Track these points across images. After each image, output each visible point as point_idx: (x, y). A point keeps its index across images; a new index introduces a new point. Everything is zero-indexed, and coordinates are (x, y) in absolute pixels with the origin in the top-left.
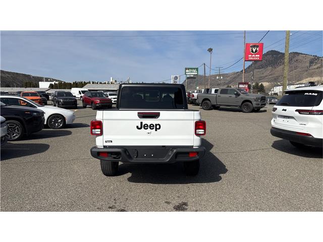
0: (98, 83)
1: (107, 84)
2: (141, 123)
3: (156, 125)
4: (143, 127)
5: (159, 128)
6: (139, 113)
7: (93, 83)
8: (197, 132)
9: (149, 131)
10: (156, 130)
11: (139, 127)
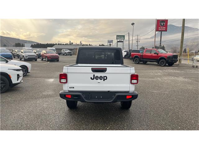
3: (104, 77)
4: (95, 78)
5: (106, 79)
6: (92, 68)
8: (132, 82)
9: (99, 80)
10: (104, 80)
11: (93, 78)
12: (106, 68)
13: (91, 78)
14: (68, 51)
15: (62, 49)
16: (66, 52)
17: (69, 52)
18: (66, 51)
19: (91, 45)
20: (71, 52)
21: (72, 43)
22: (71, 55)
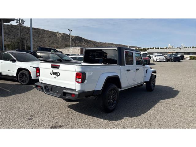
0: (159, 48)
2: (52, 71)
3: (58, 73)
5: (59, 75)
6: (52, 65)
7: (156, 48)
9: (55, 76)
13: (51, 73)
19: (195, 47)
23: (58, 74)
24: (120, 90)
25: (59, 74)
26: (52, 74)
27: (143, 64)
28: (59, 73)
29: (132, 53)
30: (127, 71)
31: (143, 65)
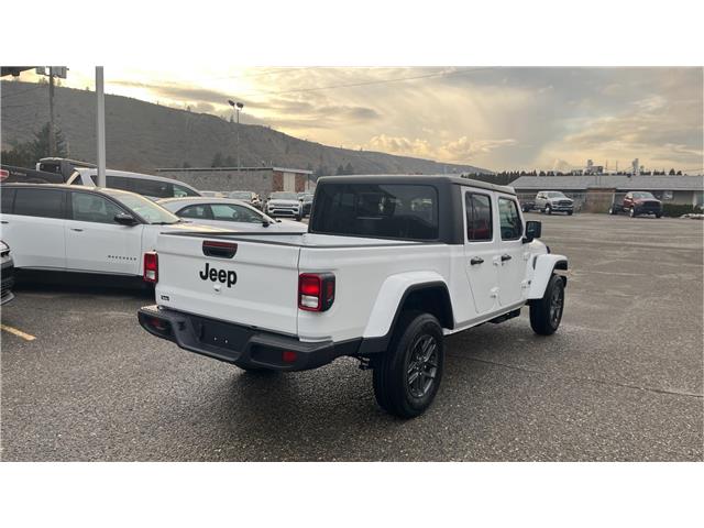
1: (583, 177)
2: (207, 265)
3: (230, 273)
4: (209, 274)
5: (234, 282)
6: (205, 243)
8: (303, 303)
9: (217, 285)
10: (229, 286)
11: (204, 274)
12: (236, 246)
13: (201, 273)
14: (559, 196)
15: (537, 191)
16: (551, 200)
17: (560, 203)
18: (550, 196)
19: (679, 173)
20: (570, 203)
21: (600, 169)
22: (570, 213)
23: (229, 278)
24: (446, 332)
25: (232, 276)
26: (204, 278)
27: (524, 236)
28: (233, 273)
29: (489, 197)
30: (473, 262)
31: (524, 241)
